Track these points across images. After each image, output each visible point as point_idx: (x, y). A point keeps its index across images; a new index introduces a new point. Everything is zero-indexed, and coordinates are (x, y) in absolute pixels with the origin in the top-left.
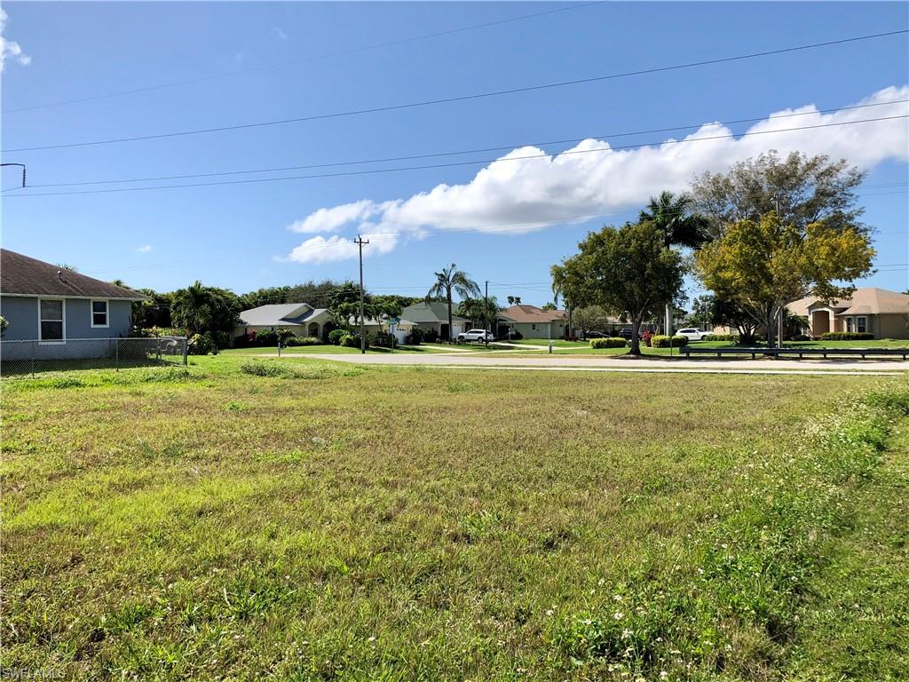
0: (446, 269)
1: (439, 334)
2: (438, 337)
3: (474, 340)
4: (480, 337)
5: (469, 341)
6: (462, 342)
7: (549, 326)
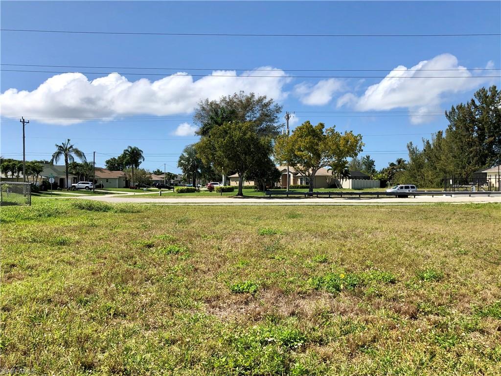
0: (64, 143)
1: (59, 184)
2: (58, 186)
3: (83, 188)
4: (87, 187)
5: (79, 188)
6: (74, 189)
7: (117, 180)
